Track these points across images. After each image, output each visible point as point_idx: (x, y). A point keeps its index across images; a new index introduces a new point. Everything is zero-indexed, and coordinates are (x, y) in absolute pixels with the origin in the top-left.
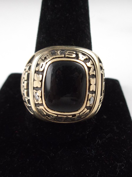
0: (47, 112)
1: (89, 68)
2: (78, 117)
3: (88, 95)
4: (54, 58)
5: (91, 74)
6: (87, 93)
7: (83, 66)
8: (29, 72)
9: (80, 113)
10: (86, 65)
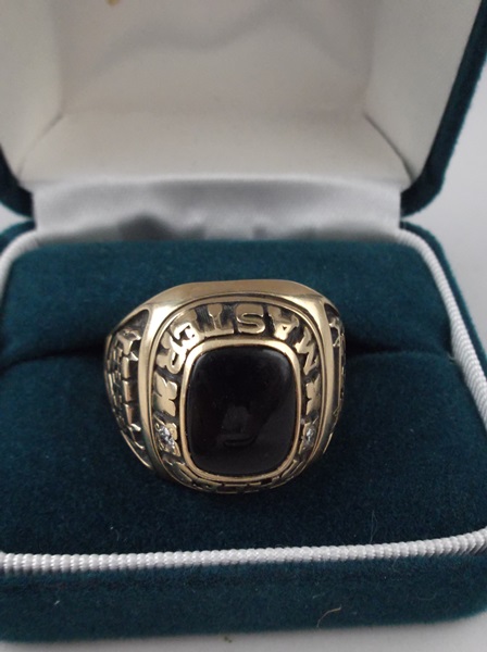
0: (194, 476)
1: (302, 357)
2: (278, 482)
3: (302, 427)
4: (206, 339)
5: (306, 373)
6: (300, 420)
7: (286, 356)
8: (135, 358)
9: (281, 475)
10: (294, 350)
